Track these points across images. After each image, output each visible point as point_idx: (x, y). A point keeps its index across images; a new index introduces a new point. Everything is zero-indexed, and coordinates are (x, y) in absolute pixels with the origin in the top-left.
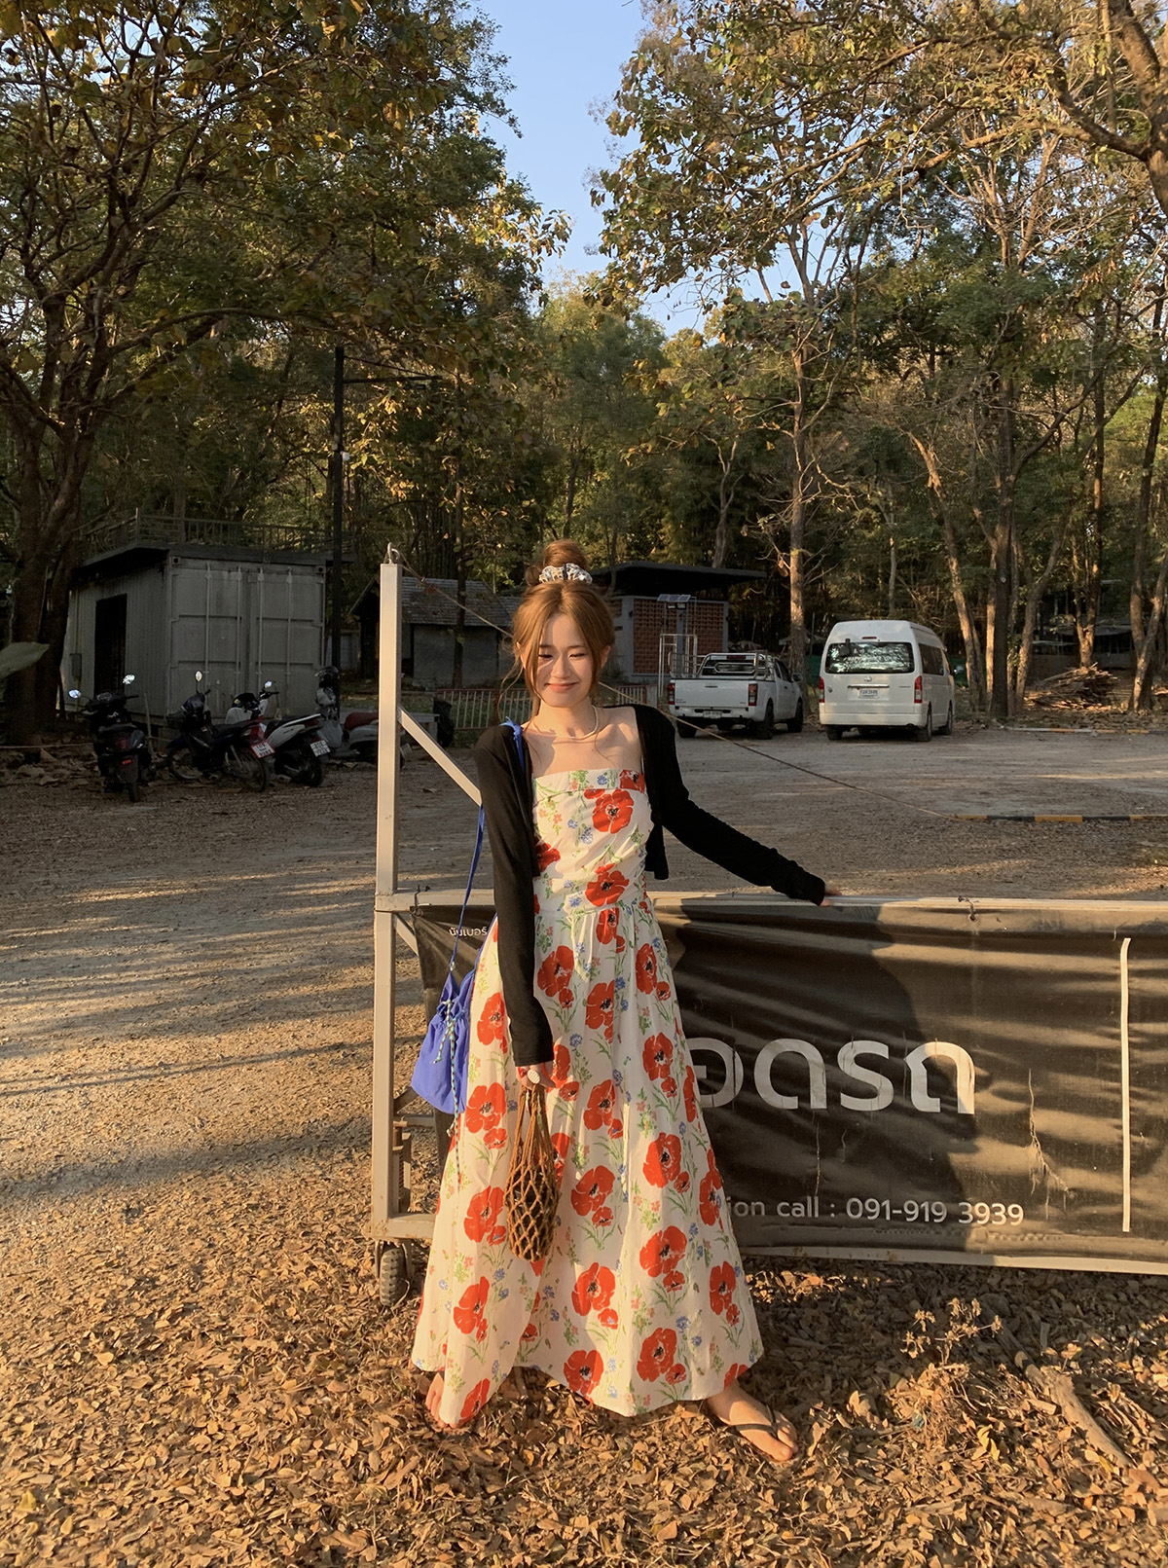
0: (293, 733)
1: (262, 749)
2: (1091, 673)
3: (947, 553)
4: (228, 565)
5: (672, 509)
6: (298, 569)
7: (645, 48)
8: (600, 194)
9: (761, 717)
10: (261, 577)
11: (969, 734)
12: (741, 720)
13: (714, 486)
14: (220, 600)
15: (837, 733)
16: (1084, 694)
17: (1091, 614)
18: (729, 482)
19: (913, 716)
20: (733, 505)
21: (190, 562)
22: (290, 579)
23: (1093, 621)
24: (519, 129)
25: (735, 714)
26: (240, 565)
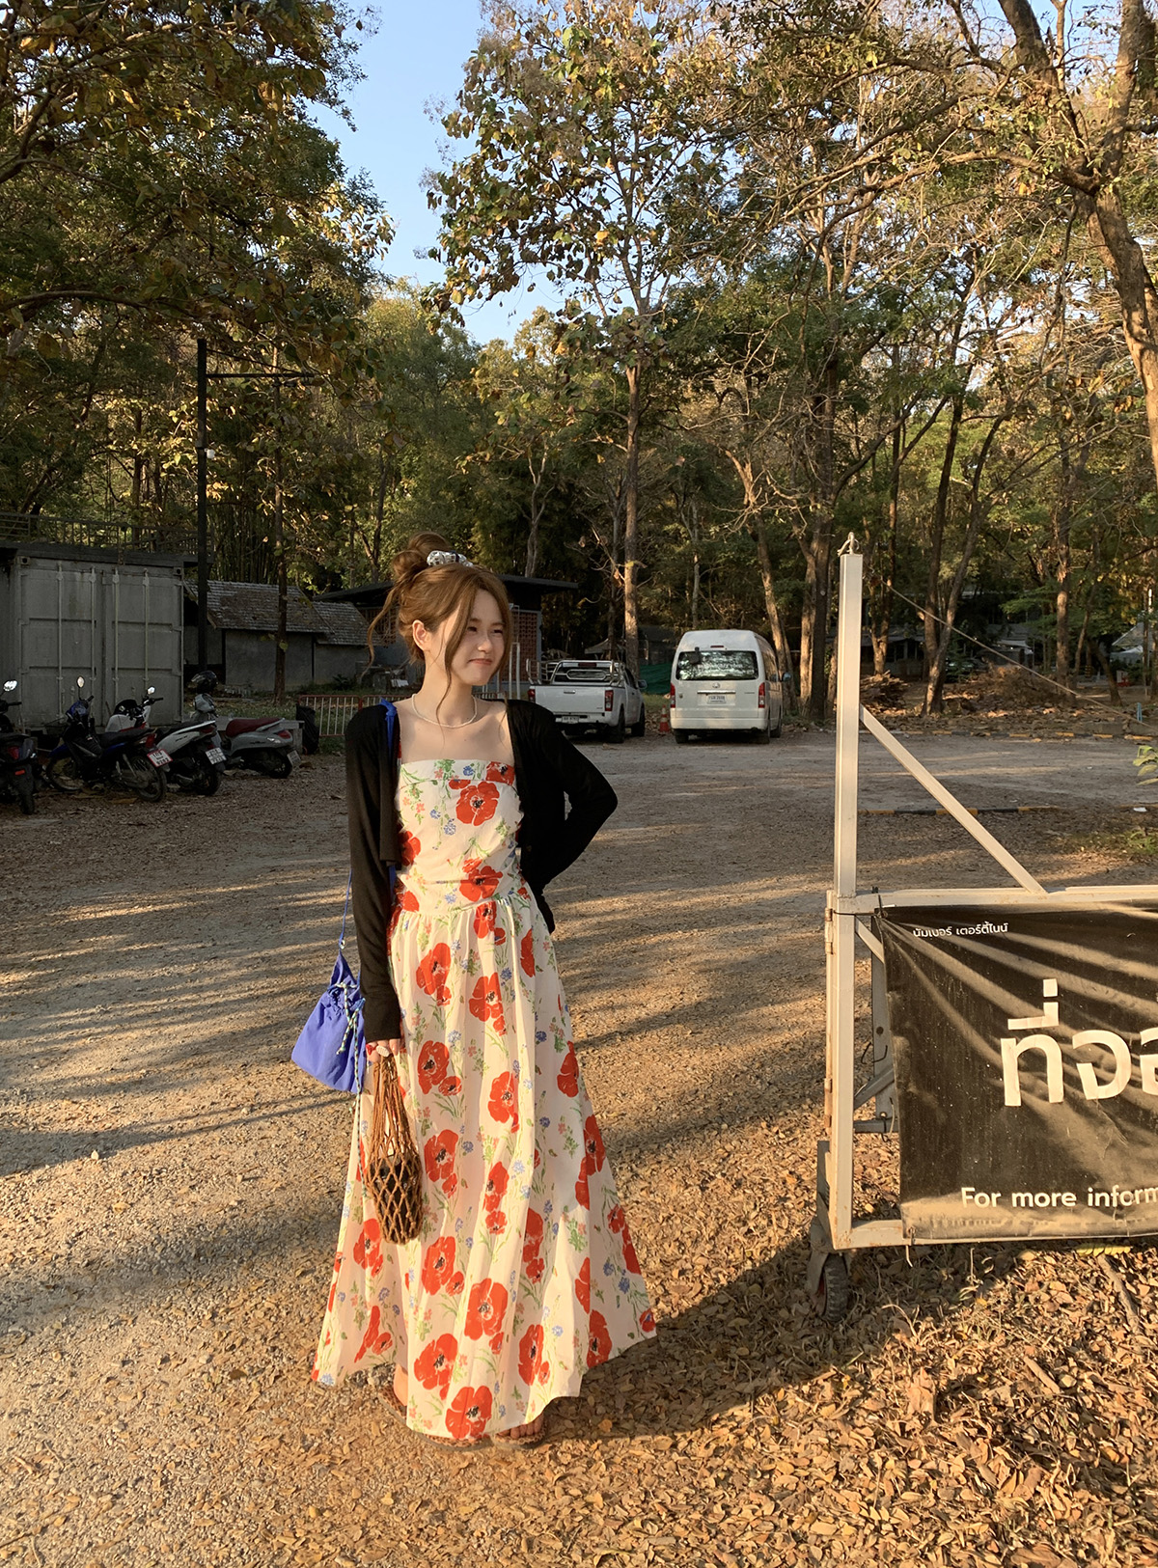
0: (185, 741)
1: (159, 758)
2: (885, 680)
3: (761, 567)
4: (79, 565)
5: (482, 519)
6: (155, 571)
7: (484, 48)
8: (437, 195)
9: (615, 722)
10: (116, 578)
11: (795, 738)
12: (597, 724)
13: (523, 496)
14: (72, 605)
15: (684, 736)
16: (880, 700)
17: (885, 626)
18: (539, 495)
19: (756, 720)
20: (544, 517)
21: (40, 563)
22: (146, 581)
23: (886, 632)
24: (353, 121)
25: (592, 719)
26: (93, 566)
